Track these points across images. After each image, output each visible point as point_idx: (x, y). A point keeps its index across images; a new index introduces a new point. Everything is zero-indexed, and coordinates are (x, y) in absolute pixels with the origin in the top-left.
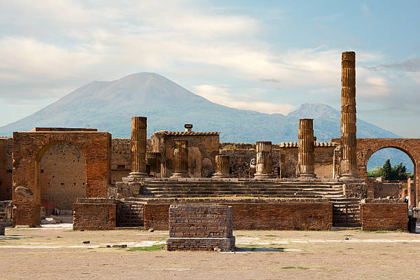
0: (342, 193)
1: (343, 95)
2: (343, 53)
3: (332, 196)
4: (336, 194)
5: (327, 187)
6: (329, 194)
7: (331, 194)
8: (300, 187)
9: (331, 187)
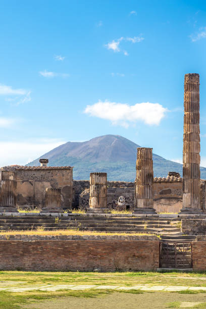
0: (179, 230)
1: (185, 122)
2: (186, 76)
3: (167, 233)
4: (172, 231)
5: (164, 223)
6: (164, 231)
7: (166, 231)
8: (135, 223)
9: (168, 223)
